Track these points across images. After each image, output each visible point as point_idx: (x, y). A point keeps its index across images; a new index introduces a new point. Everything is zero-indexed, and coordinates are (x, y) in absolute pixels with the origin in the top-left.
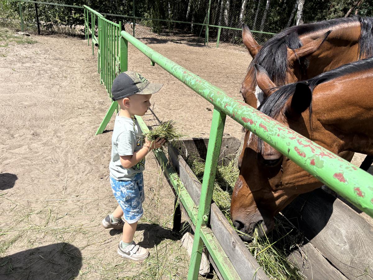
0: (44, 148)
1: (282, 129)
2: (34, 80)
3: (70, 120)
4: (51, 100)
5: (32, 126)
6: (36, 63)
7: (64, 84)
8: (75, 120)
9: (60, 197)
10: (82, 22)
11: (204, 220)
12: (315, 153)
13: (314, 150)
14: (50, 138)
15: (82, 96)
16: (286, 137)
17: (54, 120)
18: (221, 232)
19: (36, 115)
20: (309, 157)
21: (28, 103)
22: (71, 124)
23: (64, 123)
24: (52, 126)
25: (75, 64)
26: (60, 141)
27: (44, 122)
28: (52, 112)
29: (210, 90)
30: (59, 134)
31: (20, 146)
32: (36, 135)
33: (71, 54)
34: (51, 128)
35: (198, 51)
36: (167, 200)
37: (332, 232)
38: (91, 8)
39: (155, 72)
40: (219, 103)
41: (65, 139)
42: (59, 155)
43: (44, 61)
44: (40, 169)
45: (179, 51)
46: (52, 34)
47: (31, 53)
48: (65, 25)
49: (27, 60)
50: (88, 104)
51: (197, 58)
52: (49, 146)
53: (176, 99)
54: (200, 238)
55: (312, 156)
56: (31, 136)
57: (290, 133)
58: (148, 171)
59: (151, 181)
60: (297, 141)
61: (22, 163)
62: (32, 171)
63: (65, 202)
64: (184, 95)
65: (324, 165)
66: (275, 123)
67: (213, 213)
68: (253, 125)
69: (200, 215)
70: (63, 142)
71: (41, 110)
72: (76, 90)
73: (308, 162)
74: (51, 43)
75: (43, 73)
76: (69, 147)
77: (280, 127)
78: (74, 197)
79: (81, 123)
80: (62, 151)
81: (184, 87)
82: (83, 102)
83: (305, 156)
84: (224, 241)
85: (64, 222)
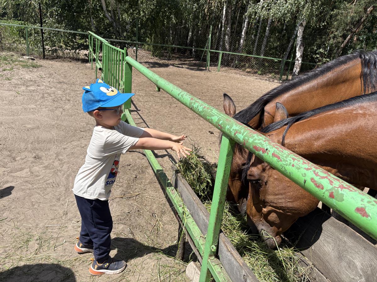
0: (45, 171)
1: (296, 159)
2: (38, 103)
3: (72, 143)
4: (54, 123)
5: (34, 149)
6: (41, 86)
7: (67, 107)
8: (77, 143)
9: (60, 223)
10: (86, 48)
11: (212, 250)
12: (334, 185)
13: (333, 183)
14: (52, 161)
15: (85, 119)
16: (302, 168)
17: (56, 142)
18: (230, 264)
19: (38, 138)
20: (327, 189)
21: (31, 126)
22: (73, 147)
23: (66, 146)
24: (54, 149)
25: (79, 87)
26: (62, 164)
27: (46, 145)
28: (55, 135)
29: (218, 117)
30: (61, 157)
31: (22, 169)
32: (38, 158)
33: (75, 78)
34: (53, 151)
35: (199, 75)
36: (170, 226)
37: (346, 264)
38: (95, 34)
39: (157, 96)
40: (228, 130)
41: (67, 162)
42: (60, 179)
43: (48, 85)
44: (41, 193)
45: (181, 75)
46: (56, 59)
47: (36, 77)
48: (70, 50)
49: (31, 83)
51: (198, 82)
52: (51, 169)
53: (179, 122)
54: (208, 269)
55: (330, 188)
56: (33, 159)
57: (305, 163)
58: (150, 196)
59: (153, 206)
60: (313, 172)
61: (23, 187)
62: (33, 195)
63: (65, 228)
64: (186, 118)
65: (344, 198)
66: (289, 152)
67: (222, 243)
68: (266, 154)
69: (208, 246)
70: (64, 165)
71: (44, 133)
72: (78, 113)
73: (327, 195)
74: (55, 67)
75: (47, 97)
76: (70, 171)
77: (294, 157)
78: (75, 222)
79: (83, 146)
80: (64, 175)
81: (186, 110)
82: (85, 125)
83: (323, 189)
84: (234, 273)
85: (64, 249)
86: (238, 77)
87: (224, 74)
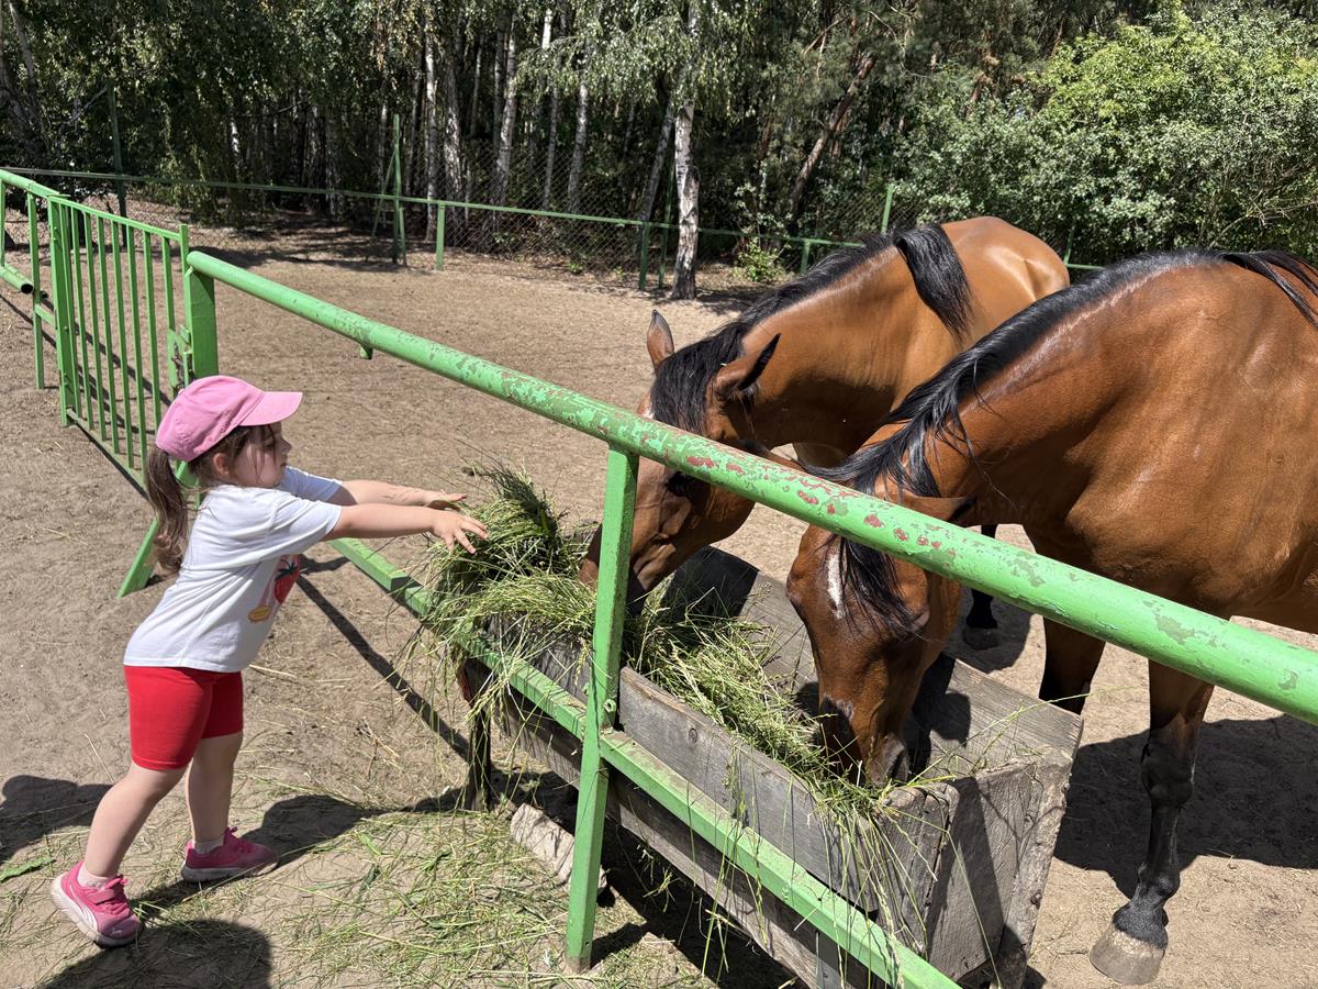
1: (770, 467)
8: (15, 560)
11: (608, 711)
12: (832, 496)
13: (830, 491)
16: (782, 478)
18: (654, 723)
20: (823, 503)
29: (594, 411)
40: (624, 436)
50: (40, 498)
55: (827, 501)
57: (786, 471)
58: (333, 682)
60: (801, 482)
65: (847, 510)
66: (754, 459)
67: (628, 688)
68: (715, 468)
73: (825, 511)
77: (766, 464)
79: (41, 565)
82: (20, 496)
83: (818, 503)
86: (510, 284)
87: (462, 277)
